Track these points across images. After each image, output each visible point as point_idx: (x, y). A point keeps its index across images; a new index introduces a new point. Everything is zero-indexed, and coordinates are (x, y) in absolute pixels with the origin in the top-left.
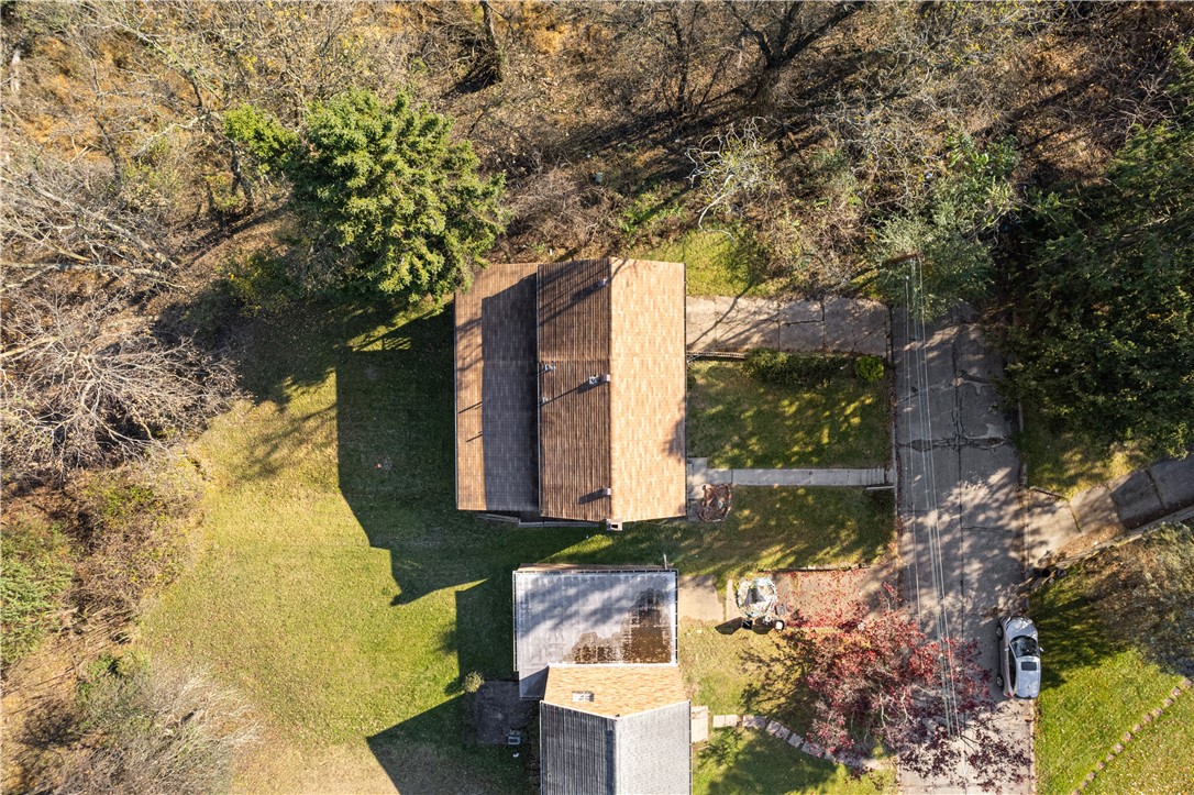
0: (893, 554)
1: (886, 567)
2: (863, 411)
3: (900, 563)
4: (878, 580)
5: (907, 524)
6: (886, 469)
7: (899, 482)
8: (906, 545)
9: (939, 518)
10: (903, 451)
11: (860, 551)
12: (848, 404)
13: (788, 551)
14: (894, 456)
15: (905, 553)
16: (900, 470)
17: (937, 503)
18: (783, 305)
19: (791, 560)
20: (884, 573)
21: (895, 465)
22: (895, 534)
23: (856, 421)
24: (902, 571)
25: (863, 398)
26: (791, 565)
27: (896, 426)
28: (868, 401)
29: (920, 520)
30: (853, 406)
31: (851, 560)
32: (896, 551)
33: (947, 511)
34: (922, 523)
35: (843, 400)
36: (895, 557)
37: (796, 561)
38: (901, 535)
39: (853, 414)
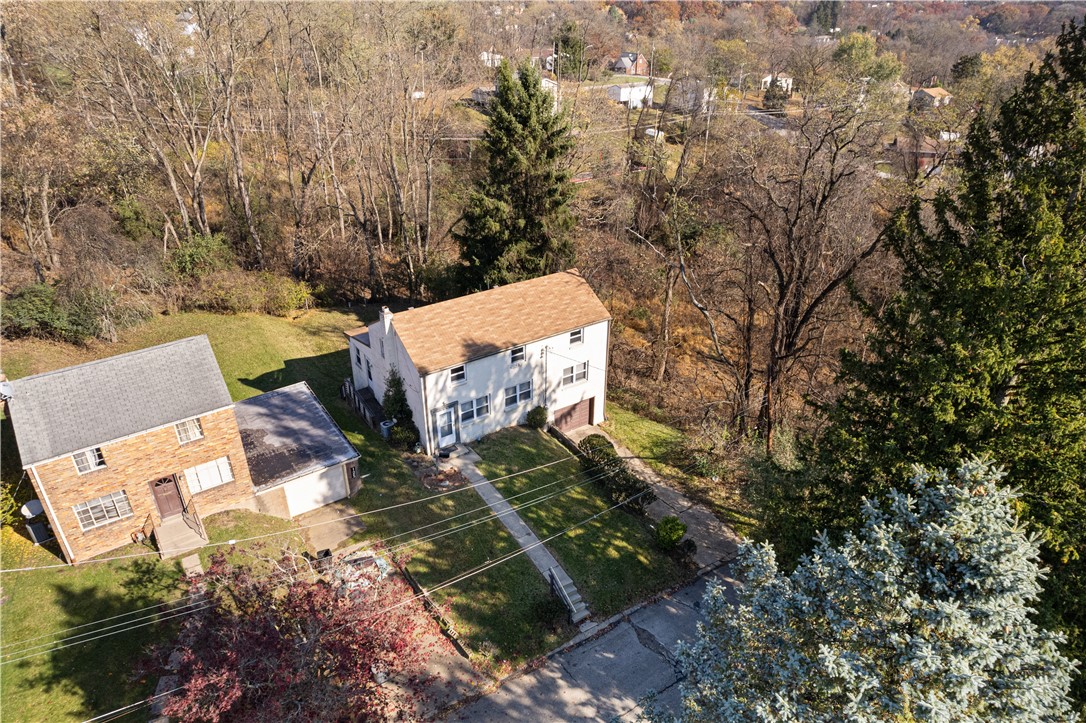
0: (497, 675)
1: (475, 676)
2: (628, 558)
3: (489, 687)
4: (452, 673)
5: (546, 672)
6: (591, 618)
7: (587, 640)
8: (518, 685)
9: (584, 704)
10: (624, 626)
11: (475, 629)
12: (623, 540)
13: (431, 559)
14: (613, 620)
15: (507, 690)
16: (603, 633)
17: (598, 689)
18: (662, 484)
19: (422, 569)
20: (465, 677)
21: (604, 625)
22: (523, 665)
23: (613, 553)
24: (480, 697)
25: (640, 551)
26: (417, 574)
27: (645, 607)
28: (642, 558)
29: (561, 682)
30: (624, 544)
31: (458, 628)
32: (502, 676)
33: (599, 708)
34: (558, 687)
35: (622, 532)
36: (495, 679)
37: (424, 575)
38: (526, 672)
39: (618, 549)
